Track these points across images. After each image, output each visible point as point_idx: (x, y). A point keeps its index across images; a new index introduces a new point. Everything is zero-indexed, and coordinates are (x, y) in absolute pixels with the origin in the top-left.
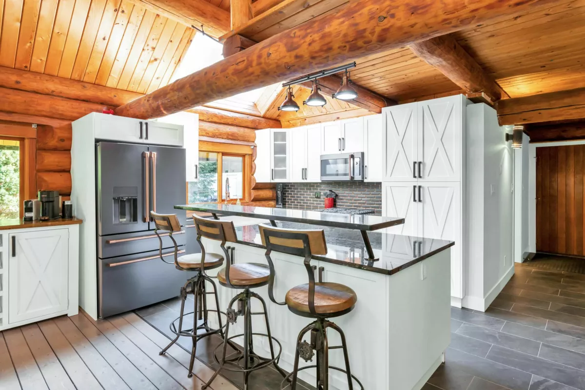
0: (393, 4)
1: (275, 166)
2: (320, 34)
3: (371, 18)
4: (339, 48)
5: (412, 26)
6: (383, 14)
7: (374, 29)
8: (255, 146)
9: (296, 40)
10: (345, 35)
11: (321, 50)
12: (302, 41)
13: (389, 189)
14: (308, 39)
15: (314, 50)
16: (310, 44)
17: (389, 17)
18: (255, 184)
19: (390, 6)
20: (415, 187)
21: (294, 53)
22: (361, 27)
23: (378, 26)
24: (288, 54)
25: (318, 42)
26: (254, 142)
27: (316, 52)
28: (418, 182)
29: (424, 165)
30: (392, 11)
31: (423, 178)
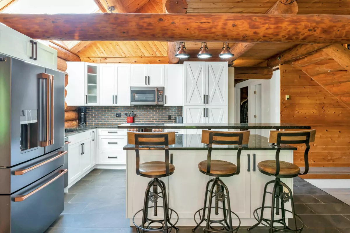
0: (317, 26)
1: (88, 93)
2: (275, 26)
3: (306, 28)
4: (282, 36)
5: (320, 38)
6: (311, 28)
7: (305, 33)
8: (67, 76)
9: (257, 23)
10: (289, 31)
11: (272, 34)
12: (262, 26)
13: (188, 110)
14: (267, 26)
15: (268, 33)
16: (267, 29)
17: (313, 31)
18: (66, 107)
19: (315, 26)
20: (204, 109)
21: (254, 30)
22: (299, 30)
23: (307, 32)
24: (250, 30)
25: (273, 29)
26: (65, 71)
27: (269, 34)
28: (206, 106)
29: (209, 97)
30: (316, 29)
31: (209, 104)
